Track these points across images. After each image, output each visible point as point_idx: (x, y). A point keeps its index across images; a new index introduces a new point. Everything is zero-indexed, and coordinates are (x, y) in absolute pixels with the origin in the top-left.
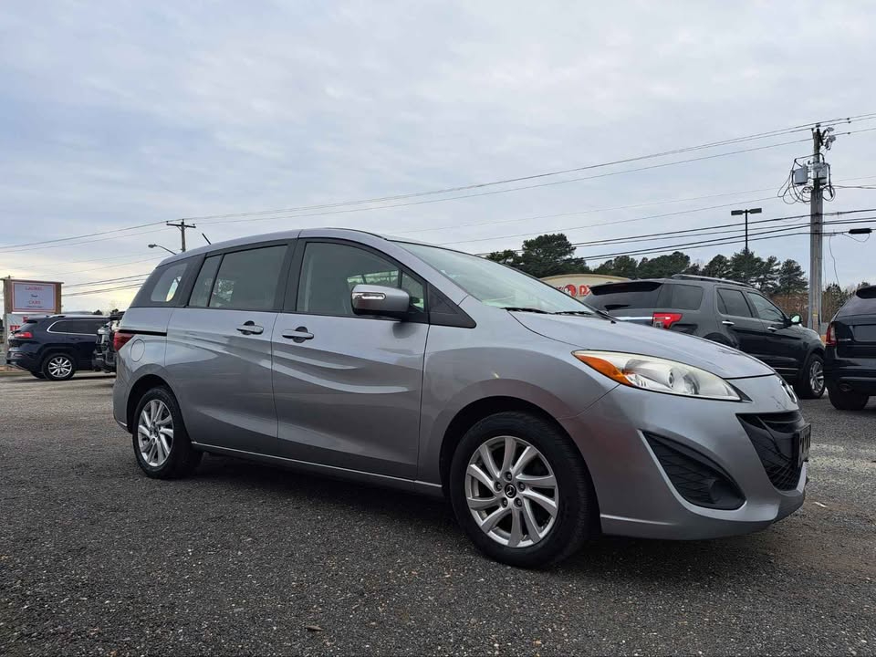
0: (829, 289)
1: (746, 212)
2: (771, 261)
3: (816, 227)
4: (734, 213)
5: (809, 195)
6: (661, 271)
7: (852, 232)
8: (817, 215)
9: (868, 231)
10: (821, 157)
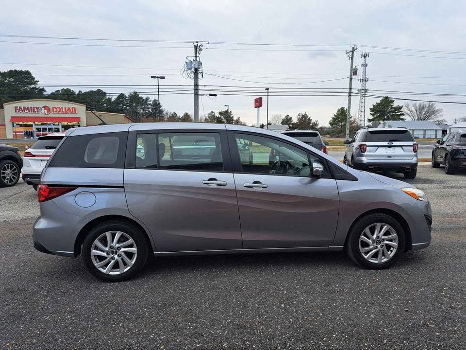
0: (173, 114)
1: (158, 77)
2: (147, 99)
3: (196, 91)
4: (152, 77)
5: (193, 76)
6: (90, 100)
7: (210, 95)
8: (196, 85)
9: (215, 95)
10: (198, 58)
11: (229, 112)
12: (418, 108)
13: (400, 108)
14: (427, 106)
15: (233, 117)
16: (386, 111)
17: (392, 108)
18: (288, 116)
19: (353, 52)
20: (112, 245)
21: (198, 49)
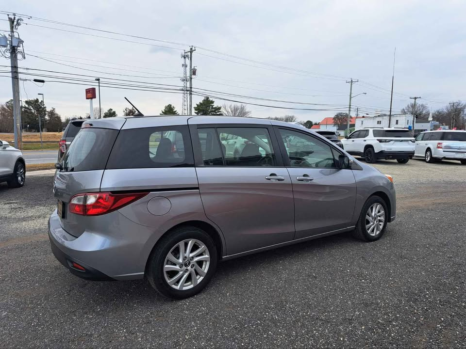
3: (15, 74)
5: (9, 55)
7: (35, 80)
8: (14, 67)
9: (43, 81)
10: (15, 33)
11: (40, 101)
12: (233, 109)
13: (220, 108)
14: (240, 108)
15: (45, 108)
16: (208, 110)
17: (212, 108)
18: (112, 110)
19: (191, 52)
20: (185, 255)
21: (15, 23)
